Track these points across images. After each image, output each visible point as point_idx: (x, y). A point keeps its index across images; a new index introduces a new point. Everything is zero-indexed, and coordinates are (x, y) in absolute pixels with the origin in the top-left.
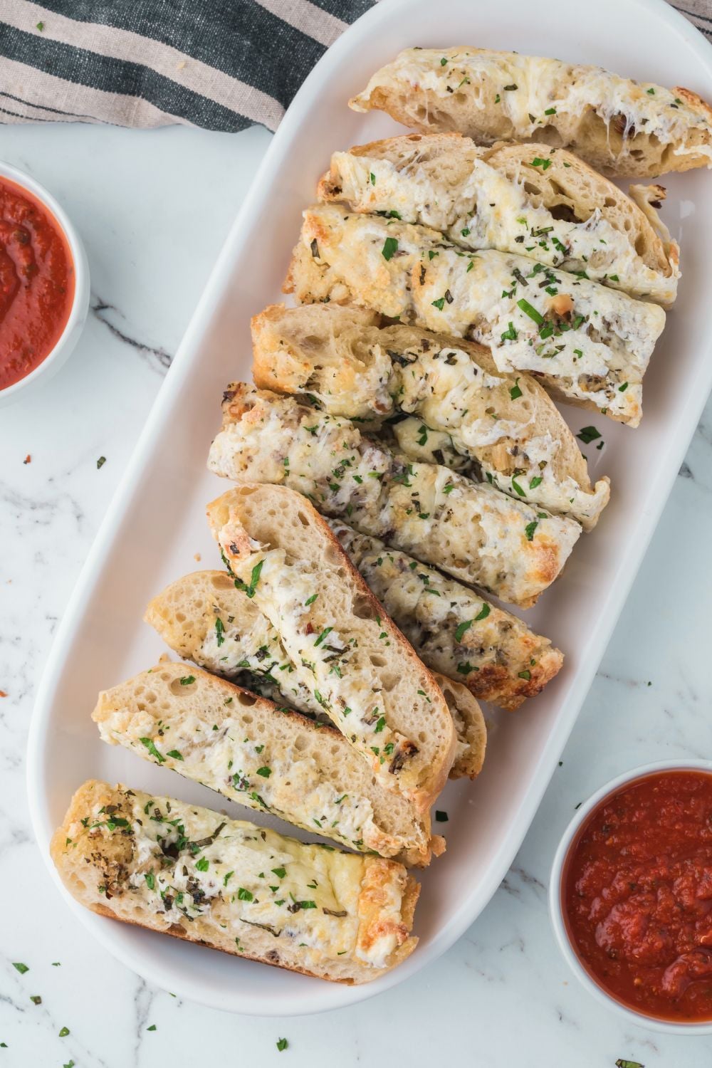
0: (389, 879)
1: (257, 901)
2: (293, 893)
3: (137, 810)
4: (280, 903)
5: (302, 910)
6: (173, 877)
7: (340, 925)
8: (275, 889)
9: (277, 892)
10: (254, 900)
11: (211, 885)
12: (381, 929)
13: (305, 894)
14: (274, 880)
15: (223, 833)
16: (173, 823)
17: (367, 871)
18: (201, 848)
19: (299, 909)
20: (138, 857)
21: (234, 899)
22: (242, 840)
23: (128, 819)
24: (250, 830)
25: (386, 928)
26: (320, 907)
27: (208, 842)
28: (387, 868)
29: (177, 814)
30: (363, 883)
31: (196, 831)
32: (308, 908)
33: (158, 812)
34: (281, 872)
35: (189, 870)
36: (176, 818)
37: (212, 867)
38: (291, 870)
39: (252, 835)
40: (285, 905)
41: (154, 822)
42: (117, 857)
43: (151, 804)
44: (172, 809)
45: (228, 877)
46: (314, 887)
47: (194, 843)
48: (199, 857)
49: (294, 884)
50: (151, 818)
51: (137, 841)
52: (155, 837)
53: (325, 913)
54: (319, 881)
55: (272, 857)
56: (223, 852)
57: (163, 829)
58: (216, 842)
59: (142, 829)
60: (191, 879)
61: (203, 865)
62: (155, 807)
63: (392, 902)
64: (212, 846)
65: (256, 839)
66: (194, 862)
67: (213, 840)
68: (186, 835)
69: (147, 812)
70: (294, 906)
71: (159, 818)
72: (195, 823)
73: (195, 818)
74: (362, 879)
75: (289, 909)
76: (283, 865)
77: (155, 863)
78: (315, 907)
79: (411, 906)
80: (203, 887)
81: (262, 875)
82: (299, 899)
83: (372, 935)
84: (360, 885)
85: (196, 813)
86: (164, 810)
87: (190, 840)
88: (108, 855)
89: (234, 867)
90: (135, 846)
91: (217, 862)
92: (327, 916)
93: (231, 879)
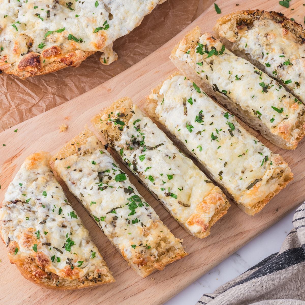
0: (215, 203)
1: (154, 184)
2: (170, 188)
3: (132, 121)
4: (163, 189)
5: (170, 197)
6: (130, 155)
7: (183, 210)
8: (164, 183)
9: (164, 184)
10: (153, 183)
11: (141, 167)
12: (198, 222)
13: (175, 191)
14: (165, 178)
15: (159, 148)
16: (141, 134)
17: (210, 195)
18: (147, 150)
19: (169, 196)
20: (120, 140)
21: (146, 178)
22: (164, 155)
23: (125, 123)
24: (171, 152)
25: (200, 222)
26: (178, 200)
27: (152, 149)
28: (218, 199)
29: (146, 130)
30: (205, 198)
31: (149, 141)
32: (173, 197)
33: (139, 125)
34: (170, 177)
35: (136, 157)
36: (144, 132)
37: (145, 161)
38: (175, 178)
39: (169, 155)
40: (164, 192)
41: (135, 129)
42: (113, 136)
43: (138, 120)
44: (146, 127)
45: (148, 168)
46: (180, 190)
47: (145, 146)
48: (144, 153)
49: (173, 184)
50: (135, 127)
51: (123, 134)
52: (131, 136)
53: (179, 203)
54: (184, 188)
55: (170, 169)
56: (154, 156)
57: (136, 134)
58: (154, 150)
59: (127, 130)
60: (136, 160)
61: (142, 158)
62: (139, 122)
63: (209, 213)
64: (152, 151)
65: (170, 157)
66: (140, 155)
67: (154, 149)
68: (145, 141)
69: (134, 124)
70: (168, 194)
71: (138, 129)
72: (150, 138)
73: (151, 136)
74: (206, 197)
75: (165, 194)
76: (173, 174)
77: (125, 146)
78: (176, 198)
79: (216, 219)
80: (138, 166)
81: (162, 175)
82: (172, 192)
83: (194, 221)
84: (204, 198)
85: (153, 134)
86: (142, 126)
87: (145, 144)
88: (109, 134)
89: (153, 166)
90: (121, 135)
91: (150, 159)
92: (179, 204)
93: (149, 170)
